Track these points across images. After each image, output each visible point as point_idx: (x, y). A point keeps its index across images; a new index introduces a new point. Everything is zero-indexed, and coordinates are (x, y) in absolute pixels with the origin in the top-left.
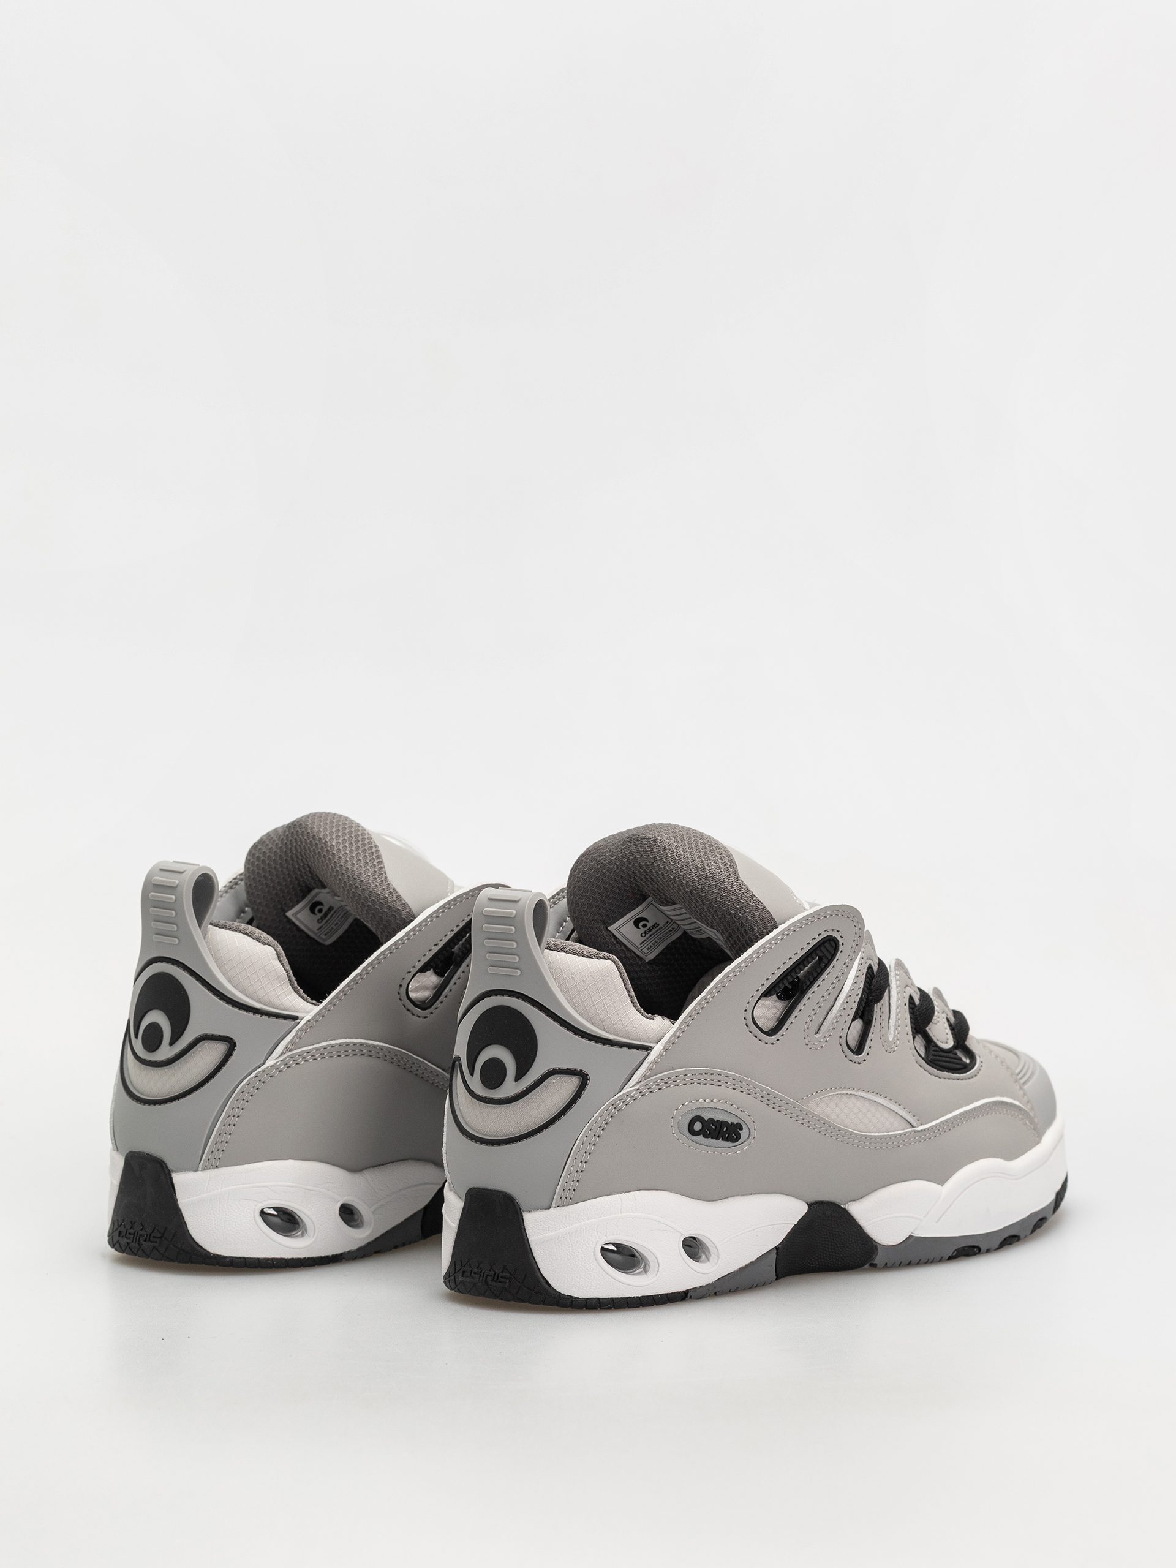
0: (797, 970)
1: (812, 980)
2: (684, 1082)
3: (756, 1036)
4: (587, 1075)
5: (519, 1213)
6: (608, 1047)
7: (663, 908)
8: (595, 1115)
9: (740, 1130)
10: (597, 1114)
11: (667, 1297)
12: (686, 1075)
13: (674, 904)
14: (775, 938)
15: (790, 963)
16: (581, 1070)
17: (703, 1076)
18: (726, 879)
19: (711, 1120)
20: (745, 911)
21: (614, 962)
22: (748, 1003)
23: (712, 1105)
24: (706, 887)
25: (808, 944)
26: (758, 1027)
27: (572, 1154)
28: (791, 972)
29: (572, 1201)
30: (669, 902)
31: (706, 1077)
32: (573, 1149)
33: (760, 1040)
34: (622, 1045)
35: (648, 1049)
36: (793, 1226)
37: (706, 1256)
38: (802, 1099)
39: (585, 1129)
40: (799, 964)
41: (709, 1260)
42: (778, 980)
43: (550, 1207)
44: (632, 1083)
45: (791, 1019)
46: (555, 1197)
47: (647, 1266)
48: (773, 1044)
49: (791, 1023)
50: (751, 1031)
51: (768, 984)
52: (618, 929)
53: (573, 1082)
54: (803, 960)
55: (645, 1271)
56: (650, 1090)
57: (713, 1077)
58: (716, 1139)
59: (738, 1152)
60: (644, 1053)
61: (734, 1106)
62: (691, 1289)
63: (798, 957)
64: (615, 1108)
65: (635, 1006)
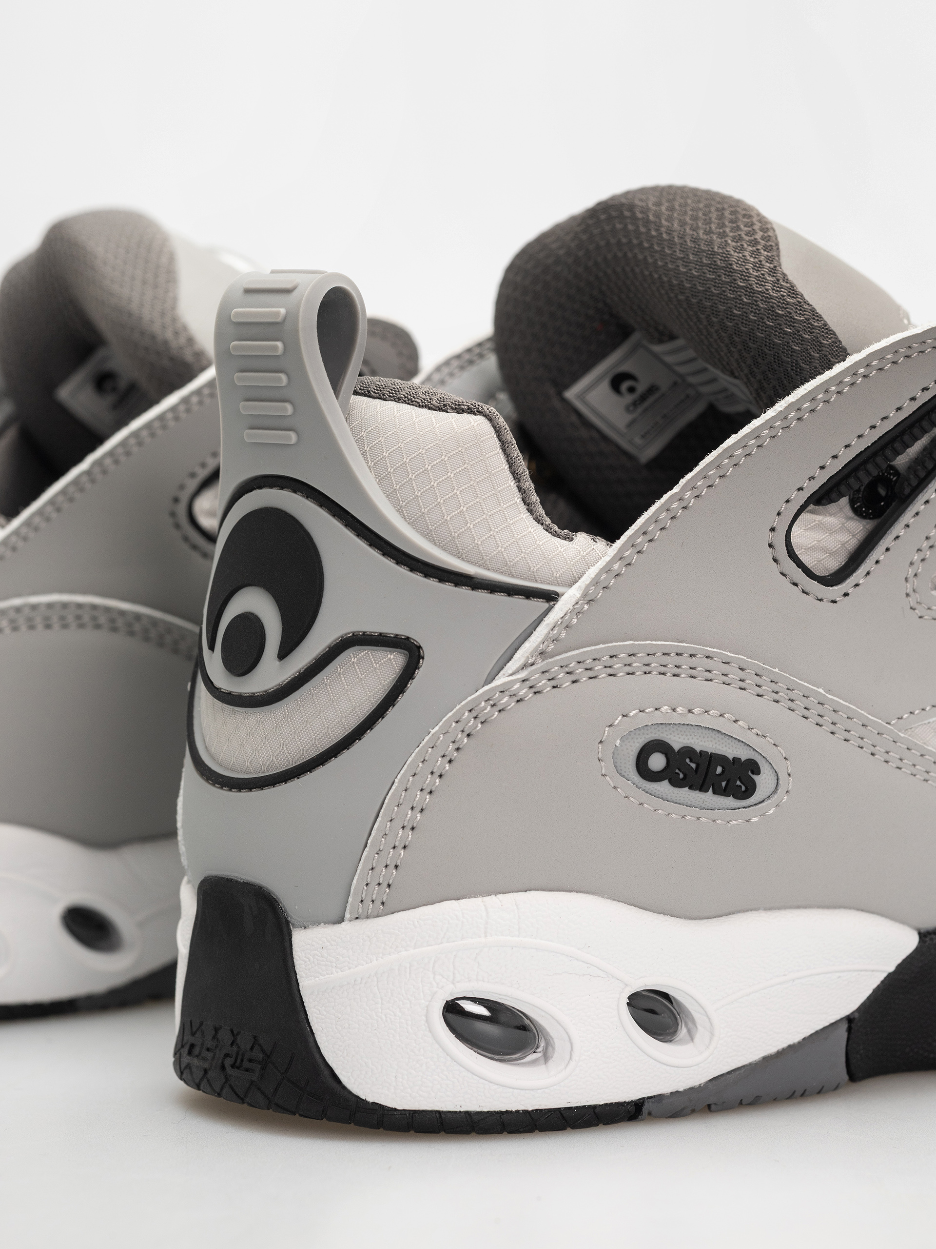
0: (888, 452)
1: (922, 474)
2: (628, 669)
3: (796, 584)
4: (419, 647)
5: (285, 929)
6: (464, 591)
7: (657, 348)
8: (433, 731)
9: (753, 773)
10: (437, 728)
11: (595, 1113)
12: (633, 655)
13: (672, 337)
14: (838, 380)
15: (871, 438)
16: (408, 638)
17: (672, 660)
18: (751, 271)
19: (688, 752)
20: (786, 333)
21: (490, 420)
22: (779, 514)
23: (691, 719)
24: (713, 289)
25: (913, 399)
26: (800, 564)
27: (382, 810)
28: (875, 454)
29: (386, 908)
30: (665, 336)
31: (678, 660)
32: (386, 801)
33: (804, 592)
34: (493, 587)
35: (551, 597)
36: (885, 975)
37: (689, 1031)
38: (900, 718)
39: (410, 759)
40: (893, 441)
41: (692, 1039)
42: (846, 471)
43: (341, 920)
44: (512, 666)
45: (878, 553)
46: (350, 899)
47: (550, 1049)
48: (834, 602)
49: (877, 562)
50: (785, 572)
51: (822, 478)
52: (581, 396)
53: (394, 661)
54: (903, 433)
55: (546, 1058)
56: (553, 683)
57: (694, 662)
58: (700, 790)
59: (754, 820)
60: (540, 605)
61: (740, 723)
62: (649, 1098)
63: (889, 425)
64: (475, 718)
65: (530, 511)
